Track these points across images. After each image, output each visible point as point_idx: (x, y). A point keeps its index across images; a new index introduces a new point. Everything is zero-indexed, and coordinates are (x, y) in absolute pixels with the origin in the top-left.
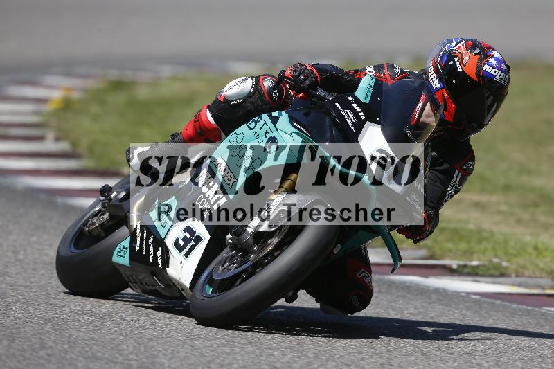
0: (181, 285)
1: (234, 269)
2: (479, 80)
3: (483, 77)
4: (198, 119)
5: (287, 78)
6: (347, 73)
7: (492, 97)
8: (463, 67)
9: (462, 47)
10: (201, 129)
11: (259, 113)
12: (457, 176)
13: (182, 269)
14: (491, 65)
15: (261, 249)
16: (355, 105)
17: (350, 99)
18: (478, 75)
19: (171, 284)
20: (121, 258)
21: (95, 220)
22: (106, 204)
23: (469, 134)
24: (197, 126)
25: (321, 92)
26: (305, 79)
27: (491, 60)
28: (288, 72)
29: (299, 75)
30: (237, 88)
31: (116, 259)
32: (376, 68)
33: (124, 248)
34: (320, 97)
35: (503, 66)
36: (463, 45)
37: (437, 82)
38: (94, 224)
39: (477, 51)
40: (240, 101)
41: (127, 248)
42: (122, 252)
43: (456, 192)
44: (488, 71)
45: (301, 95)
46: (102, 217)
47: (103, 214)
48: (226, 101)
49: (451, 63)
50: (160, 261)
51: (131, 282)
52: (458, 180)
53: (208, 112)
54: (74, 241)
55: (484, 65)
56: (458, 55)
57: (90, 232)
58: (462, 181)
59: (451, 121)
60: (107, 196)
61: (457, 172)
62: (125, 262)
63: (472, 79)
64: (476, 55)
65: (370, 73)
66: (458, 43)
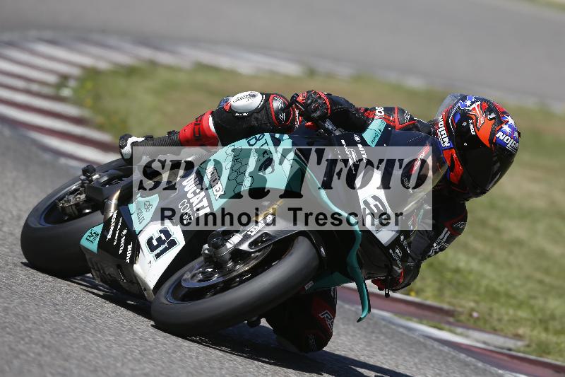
0: (145, 284)
2: (491, 146)
4: (199, 122)
6: (358, 110)
7: (498, 164)
8: (476, 130)
9: (476, 108)
10: (199, 134)
11: (262, 131)
12: (445, 234)
13: (150, 269)
14: (504, 133)
17: (357, 139)
18: (491, 140)
19: (135, 281)
20: (90, 243)
21: (71, 197)
22: (86, 185)
24: (196, 130)
25: (329, 125)
26: (318, 109)
27: (506, 128)
29: (311, 104)
30: (245, 101)
31: (84, 242)
32: (386, 110)
33: (95, 233)
34: (327, 130)
35: (516, 134)
36: (478, 106)
38: (69, 201)
39: (493, 116)
40: (245, 114)
41: (98, 235)
42: (92, 238)
44: (501, 138)
45: (310, 123)
46: (79, 196)
47: (80, 194)
48: (232, 111)
49: (465, 124)
50: (129, 255)
51: (94, 269)
52: (446, 237)
53: (211, 118)
54: (45, 213)
55: (498, 131)
56: (473, 116)
57: (63, 208)
58: (449, 240)
59: (456, 183)
60: (88, 177)
61: (446, 229)
62: (93, 246)
63: (484, 145)
64: (491, 119)
65: (379, 114)
66: (473, 103)
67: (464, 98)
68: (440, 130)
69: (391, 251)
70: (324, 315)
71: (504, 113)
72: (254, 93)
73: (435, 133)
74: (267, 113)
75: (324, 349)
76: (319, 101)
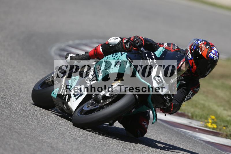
1: (92, 107)
2: (207, 58)
3: (209, 58)
4: (96, 49)
5: (131, 40)
6: (156, 44)
8: (202, 52)
12: (191, 92)
14: (212, 53)
15: (104, 102)
16: (153, 57)
17: (152, 54)
18: (207, 56)
23: (200, 78)
25: (142, 49)
26: (138, 43)
28: (132, 38)
29: (136, 41)
30: (114, 40)
31: (52, 95)
32: (168, 44)
34: (142, 51)
35: (217, 54)
36: (203, 43)
37: (190, 56)
38: (49, 80)
39: (208, 47)
43: (190, 99)
44: (211, 55)
45: (135, 48)
46: (53, 78)
48: (109, 44)
49: (197, 50)
50: (67, 99)
52: (191, 94)
53: (101, 47)
54: (41, 85)
55: (210, 53)
56: (200, 47)
57: (47, 82)
59: (194, 72)
61: (191, 91)
62: (55, 96)
63: (204, 58)
64: (207, 48)
65: (165, 46)
66: (201, 42)
67: (198, 40)
68: (188, 52)
69: (165, 97)
70: (144, 123)
71: (213, 46)
72: (117, 37)
73: (187, 54)
74: (122, 45)
75: (145, 136)
76: (139, 40)
